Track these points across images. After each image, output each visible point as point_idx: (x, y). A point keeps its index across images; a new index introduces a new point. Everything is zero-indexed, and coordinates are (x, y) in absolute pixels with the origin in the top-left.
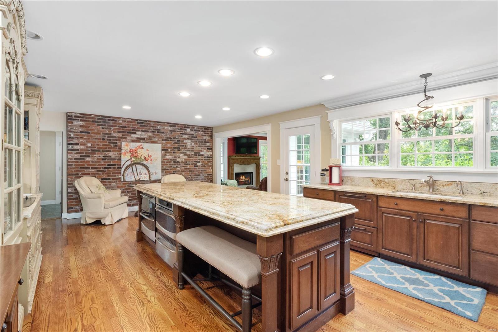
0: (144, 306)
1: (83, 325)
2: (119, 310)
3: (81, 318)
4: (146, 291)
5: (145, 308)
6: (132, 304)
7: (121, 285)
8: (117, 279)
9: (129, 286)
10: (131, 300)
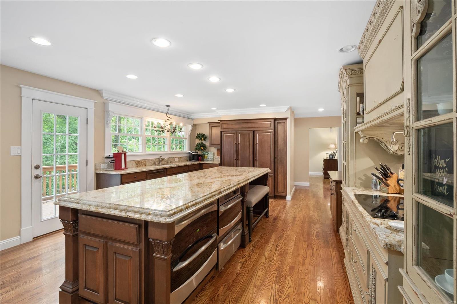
0: (278, 244)
1: (313, 250)
2: (292, 248)
3: (313, 254)
4: (268, 251)
5: (278, 243)
6: (283, 248)
7: (278, 265)
8: (276, 272)
9: (274, 260)
10: (281, 250)
